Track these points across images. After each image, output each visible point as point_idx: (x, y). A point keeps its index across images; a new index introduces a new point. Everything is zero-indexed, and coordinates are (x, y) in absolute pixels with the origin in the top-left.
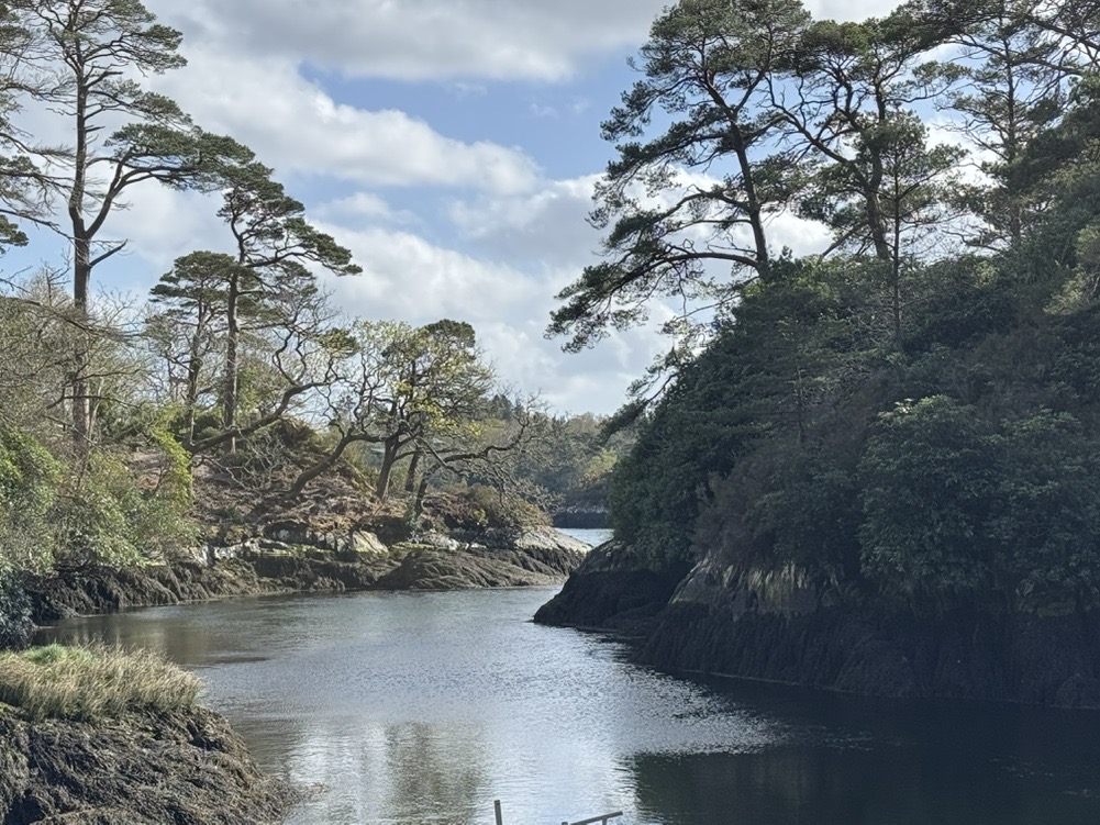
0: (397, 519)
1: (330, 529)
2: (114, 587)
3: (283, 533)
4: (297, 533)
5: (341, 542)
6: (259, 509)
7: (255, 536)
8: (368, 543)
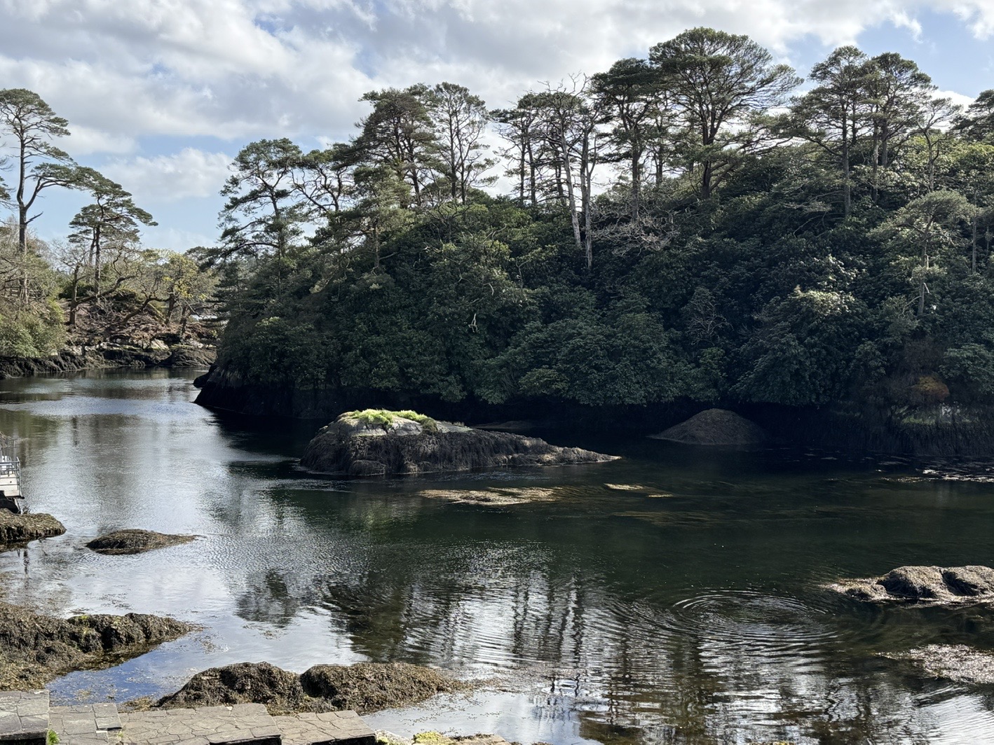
0: (174, 335)
1: (140, 339)
2: (32, 365)
3: (118, 340)
4: (124, 339)
5: (145, 344)
6: (108, 330)
7: (105, 341)
8: (159, 345)
